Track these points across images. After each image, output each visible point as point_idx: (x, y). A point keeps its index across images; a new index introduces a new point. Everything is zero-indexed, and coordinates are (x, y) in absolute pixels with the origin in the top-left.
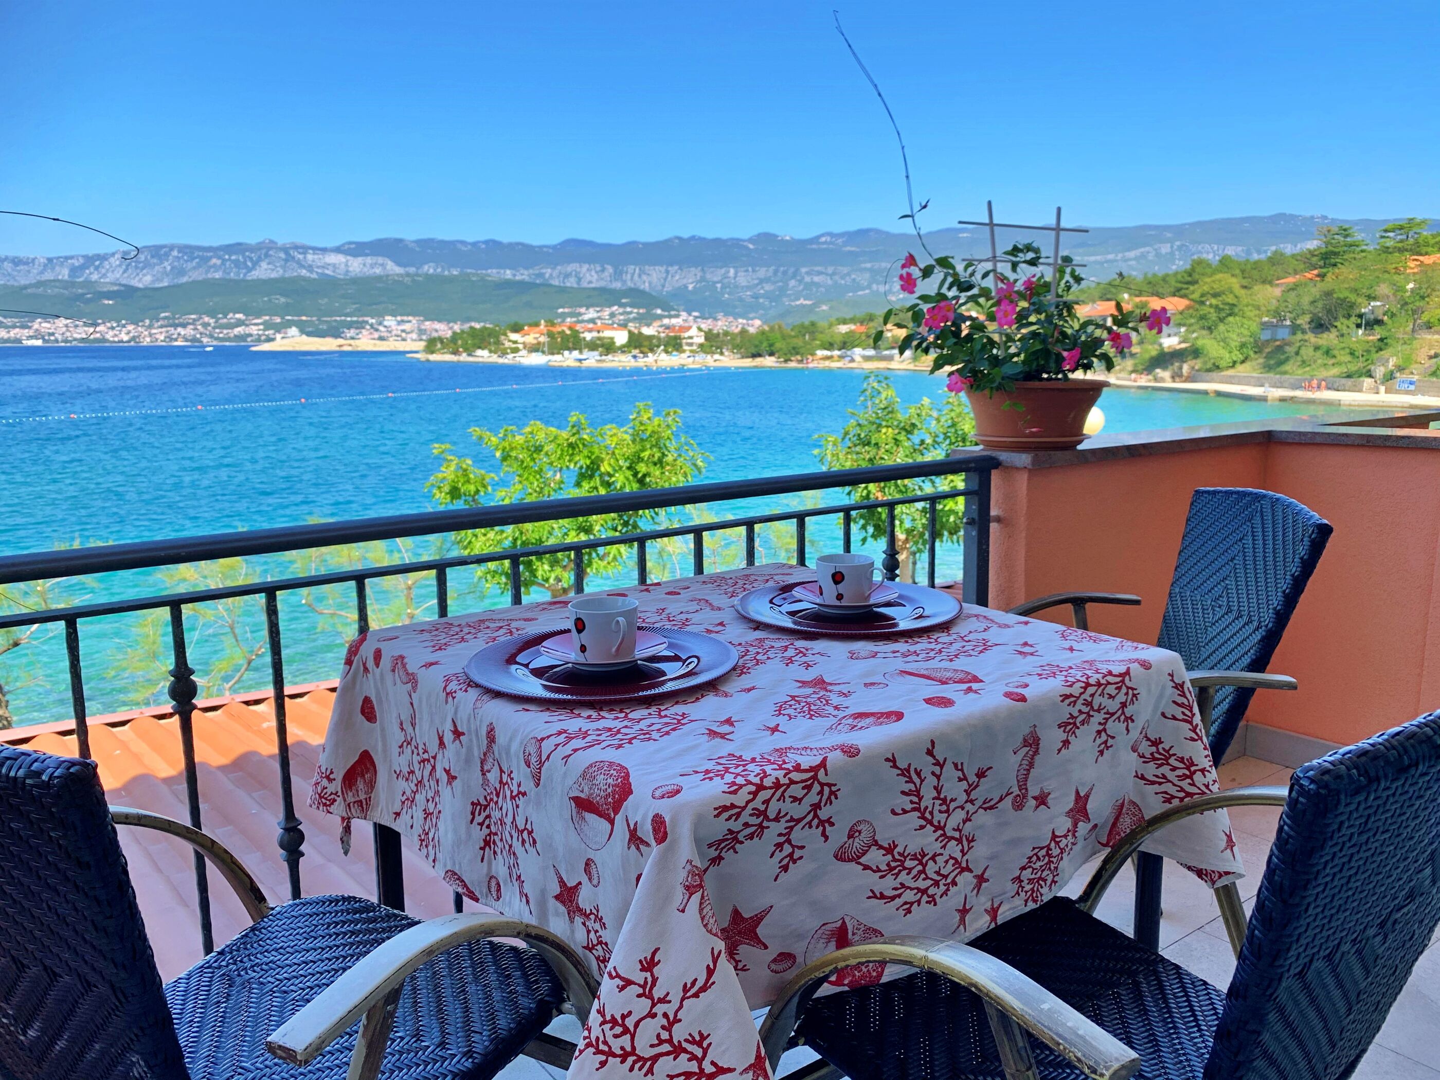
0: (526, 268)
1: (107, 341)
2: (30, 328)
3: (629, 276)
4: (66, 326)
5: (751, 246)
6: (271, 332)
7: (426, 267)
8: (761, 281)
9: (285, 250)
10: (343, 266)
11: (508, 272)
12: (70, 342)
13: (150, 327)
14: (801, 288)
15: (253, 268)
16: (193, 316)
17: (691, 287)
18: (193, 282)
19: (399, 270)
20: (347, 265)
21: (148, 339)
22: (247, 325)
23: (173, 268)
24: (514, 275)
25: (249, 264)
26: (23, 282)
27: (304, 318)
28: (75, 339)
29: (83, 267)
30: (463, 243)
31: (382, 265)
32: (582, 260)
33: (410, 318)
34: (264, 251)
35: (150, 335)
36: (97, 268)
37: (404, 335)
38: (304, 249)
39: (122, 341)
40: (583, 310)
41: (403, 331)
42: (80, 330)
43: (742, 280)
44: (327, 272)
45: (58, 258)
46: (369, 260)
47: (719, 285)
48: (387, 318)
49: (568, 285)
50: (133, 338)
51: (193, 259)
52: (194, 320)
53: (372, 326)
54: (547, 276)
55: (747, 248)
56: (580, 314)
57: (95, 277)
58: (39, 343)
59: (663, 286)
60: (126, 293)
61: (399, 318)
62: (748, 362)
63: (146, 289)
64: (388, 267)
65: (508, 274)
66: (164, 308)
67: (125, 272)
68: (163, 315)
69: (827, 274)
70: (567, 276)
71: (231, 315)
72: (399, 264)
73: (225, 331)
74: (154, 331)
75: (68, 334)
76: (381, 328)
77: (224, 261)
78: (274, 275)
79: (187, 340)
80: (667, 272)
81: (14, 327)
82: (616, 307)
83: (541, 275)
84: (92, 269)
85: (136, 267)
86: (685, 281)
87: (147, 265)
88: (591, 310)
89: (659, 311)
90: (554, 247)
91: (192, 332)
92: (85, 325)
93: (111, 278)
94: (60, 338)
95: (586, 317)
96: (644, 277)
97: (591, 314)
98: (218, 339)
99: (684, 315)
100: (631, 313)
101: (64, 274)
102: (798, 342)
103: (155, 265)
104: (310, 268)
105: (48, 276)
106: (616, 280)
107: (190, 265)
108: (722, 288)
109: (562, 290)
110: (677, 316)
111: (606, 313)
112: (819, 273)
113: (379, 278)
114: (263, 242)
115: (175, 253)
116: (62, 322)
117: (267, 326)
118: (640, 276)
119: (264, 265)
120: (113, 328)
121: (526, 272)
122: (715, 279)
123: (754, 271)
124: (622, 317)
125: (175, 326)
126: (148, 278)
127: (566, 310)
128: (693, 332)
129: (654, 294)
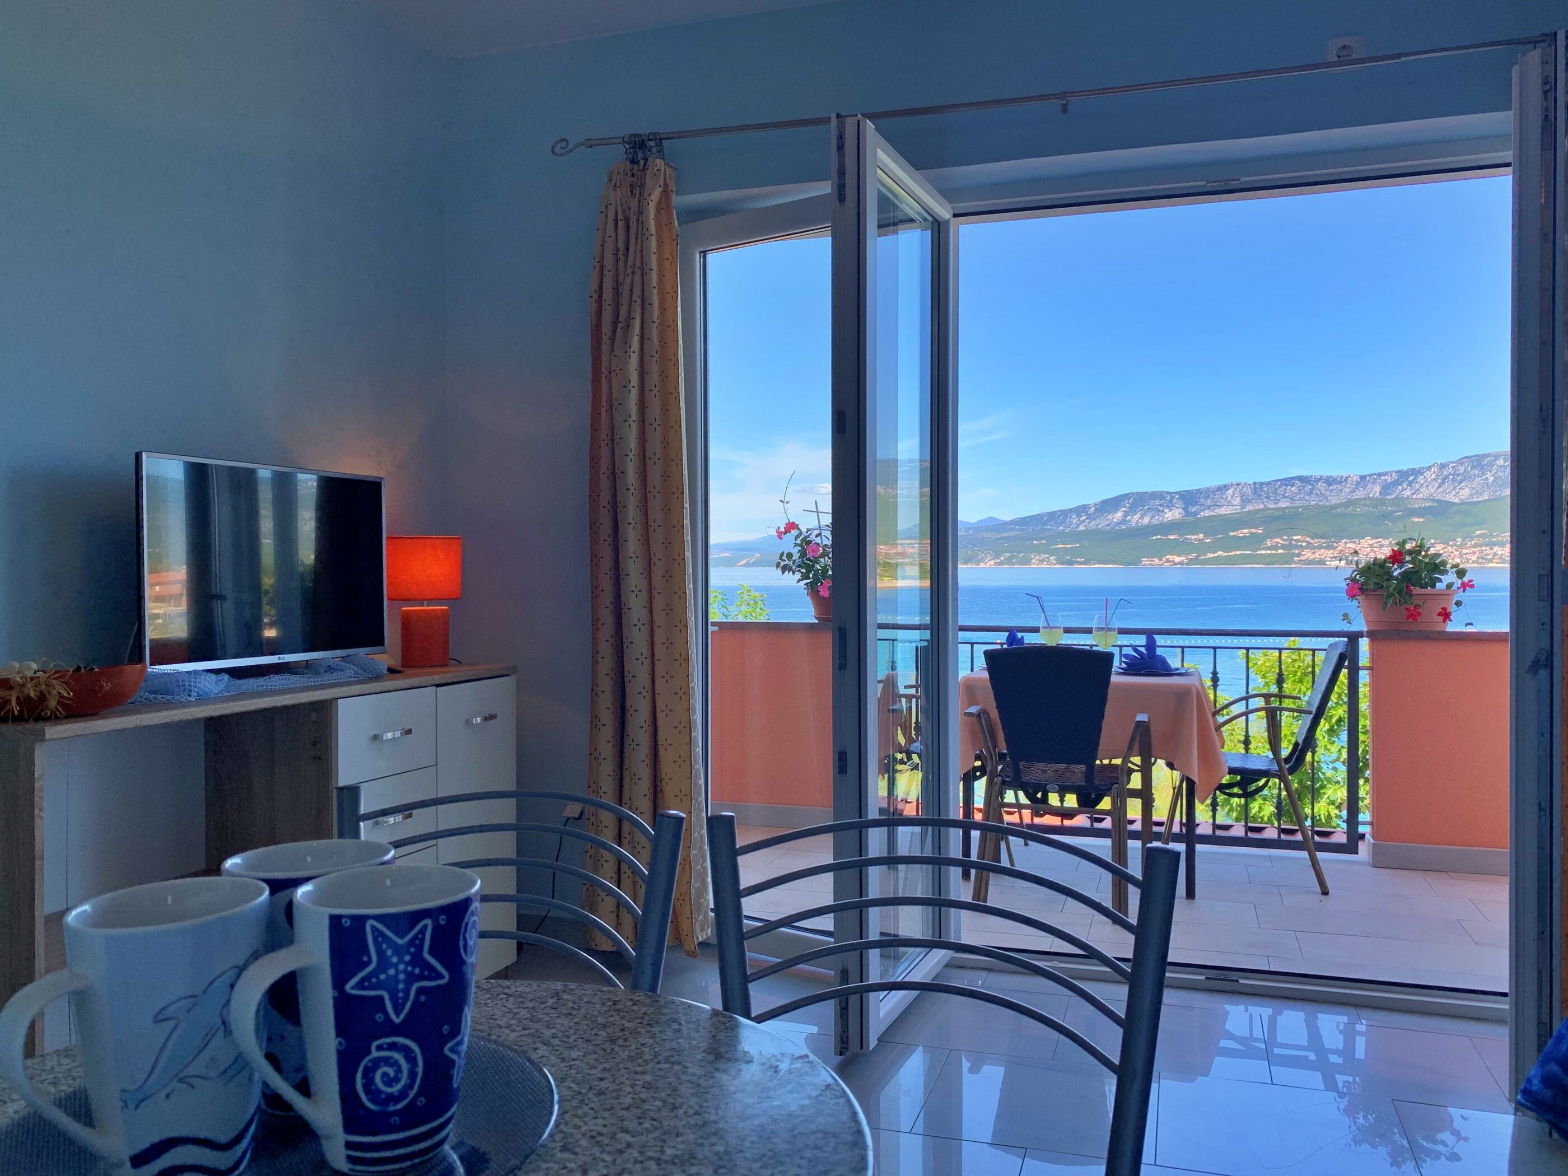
35: (1461, 555)
45: (1371, 475)
57: (1407, 493)
60: (1440, 509)
66: (1477, 526)
67: (1439, 487)
68: (1479, 532)
85: (1454, 481)
93: (1424, 493)
101: (1375, 491)
103: (1475, 476)
105: (1360, 494)
116: (1367, 541)
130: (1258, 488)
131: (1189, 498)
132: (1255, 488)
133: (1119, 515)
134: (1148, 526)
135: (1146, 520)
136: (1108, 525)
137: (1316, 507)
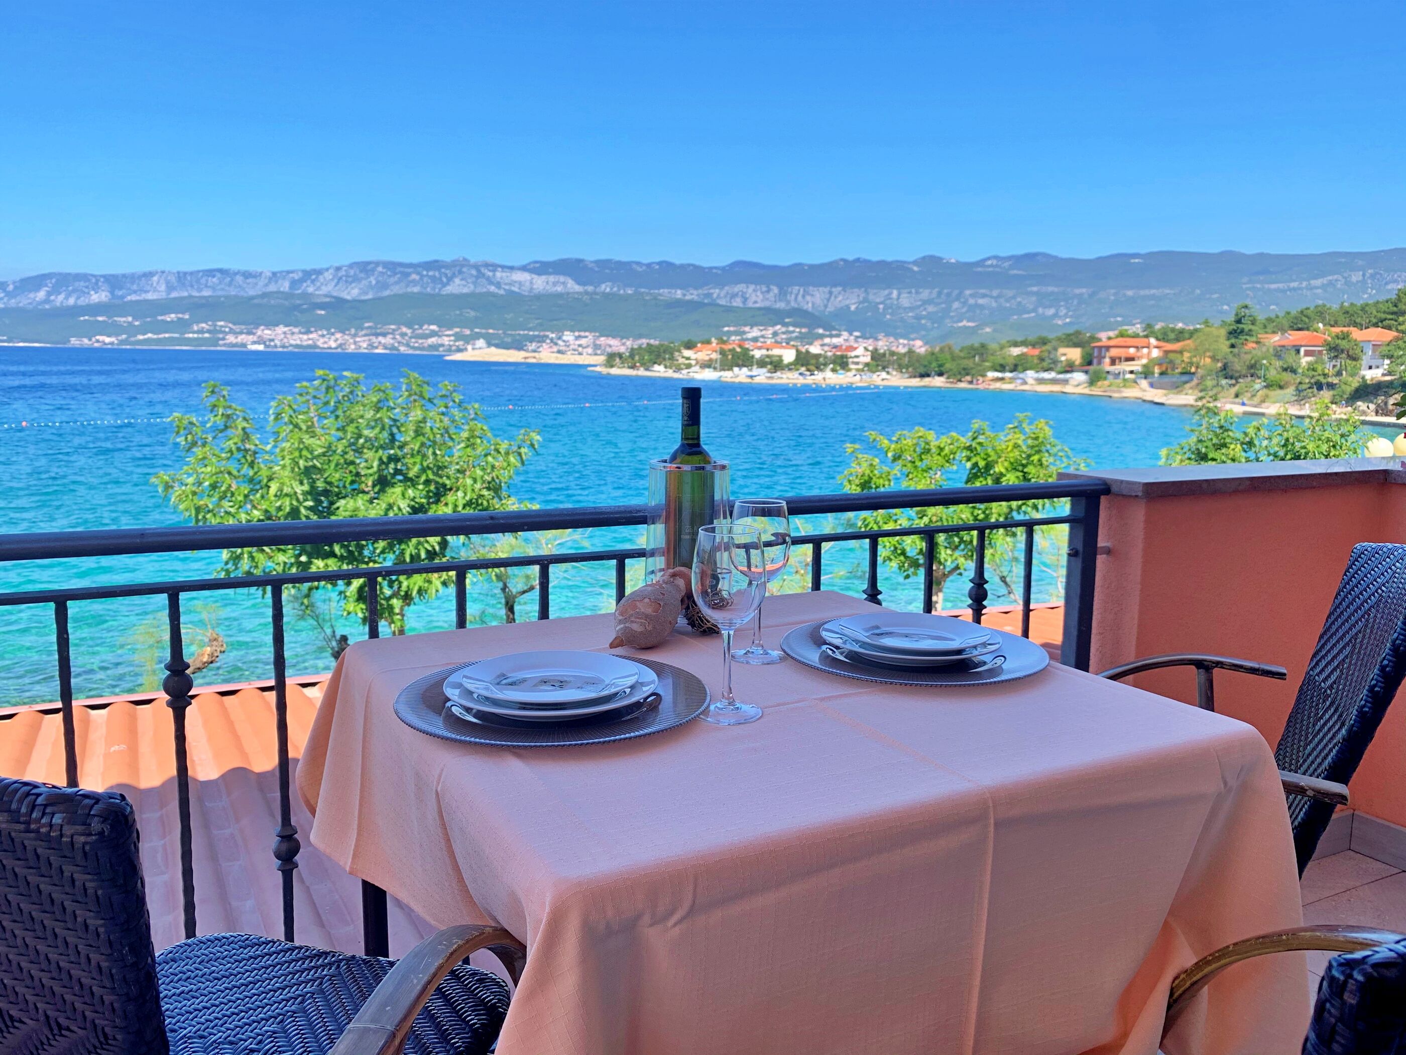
0: (696, 288)
1: (318, 347)
2: (254, 334)
3: (793, 296)
4: (285, 333)
5: (916, 269)
6: (461, 343)
7: (603, 286)
8: (925, 302)
9: (476, 267)
10: (528, 284)
11: (679, 292)
12: (287, 347)
13: (355, 335)
14: (964, 310)
15: (448, 284)
16: (393, 327)
17: (853, 308)
18: (395, 295)
19: (578, 288)
20: (531, 283)
21: (353, 347)
22: (440, 336)
23: (378, 282)
24: (684, 295)
25: (444, 280)
26: (252, 293)
27: (491, 331)
28: (291, 345)
29: (302, 281)
30: (638, 263)
31: (564, 283)
32: (748, 281)
33: (587, 334)
34: (458, 268)
35: (355, 343)
36: (313, 281)
37: (580, 349)
38: (494, 267)
39: (330, 348)
40: (747, 329)
41: (580, 346)
42: (296, 337)
43: (905, 301)
44: (513, 288)
45: (281, 272)
46: (552, 278)
47: (881, 306)
48: (566, 333)
49: (734, 304)
50: (340, 346)
51: (396, 274)
52: (394, 330)
53: (552, 340)
54: (715, 296)
55: (914, 271)
56: (744, 333)
57: (311, 290)
58: (261, 347)
59: (826, 306)
60: (336, 305)
61: (577, 334)
62: (916, 382)
63: (354, 301)
64: (569, 285)
65: (679, 294)
66: (368, 318)
67: (336, 286)
68: (367, 325)
69: (992, 297)
70: (734, 296)
71: (425, 327)
72: (579, 284)
73: (420, 341)
74: (358, 339)
75: (285, 340)
76: (560, 342)
77: (422, 276)
78: (466, 290)
79: (386, 348)
80: (831, 293)
81: (241, 333)
82: (779, 327)
83: (709, 295)
84: (309, 282)
85: (346, 281)
86: (847, 302)
87: (356, 279)
88: (755, 329)
89: (821, 331)
90: (723, 269)
91: (392, 341)
92: (300, 333)
93: (324, 290)
94: (278, 343)
95: (750, 336)
96: (808, 298)
97: (755, 332)
98: (414, 348)
99: (845, 334)
100: (793, 332)
101: (285, 286)
102: (969, 363)
103: (362, 279)
104: (498, 285)
105: (272, 288)
106: (780, 300)
107: (392, 280)
108: (884, 309)
109: (729, 309)
110: (838, 336)
111: (771, 330)
112: (984, 296)
113: (559, 296)
114: (457, 260)
115: (380, 269)
116: (281, 329)
117: (458, 337)
118: (803, 296)
119: (457, 281)
120: (323, 336)
121: (695, 292)
122: (878, 300)
123: (917, 293)
124: (784, 336)
125: (377, 335)
126: (355, 292)
127: (732, 329)
128: (860, 351)
129: (817, 314)
130: (182, 276)
131: (114, 282)
132: (179, 277)
133: (41, 295)
134: (75, 307)
135: (71, 301)
136: (30, 304)
137: (236, 296)
